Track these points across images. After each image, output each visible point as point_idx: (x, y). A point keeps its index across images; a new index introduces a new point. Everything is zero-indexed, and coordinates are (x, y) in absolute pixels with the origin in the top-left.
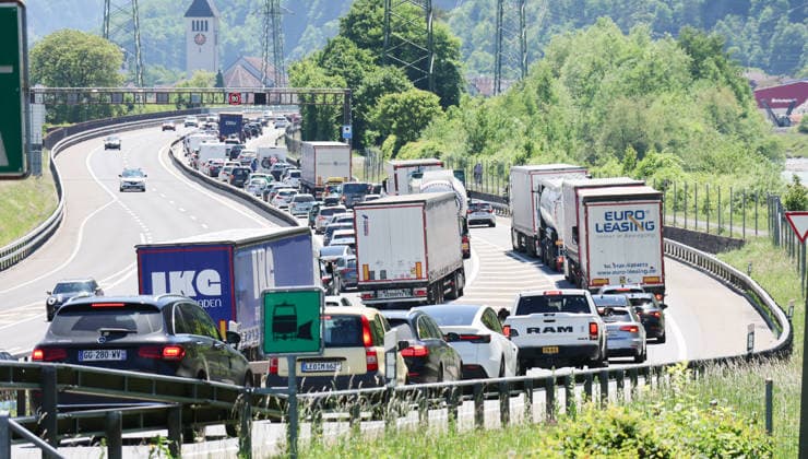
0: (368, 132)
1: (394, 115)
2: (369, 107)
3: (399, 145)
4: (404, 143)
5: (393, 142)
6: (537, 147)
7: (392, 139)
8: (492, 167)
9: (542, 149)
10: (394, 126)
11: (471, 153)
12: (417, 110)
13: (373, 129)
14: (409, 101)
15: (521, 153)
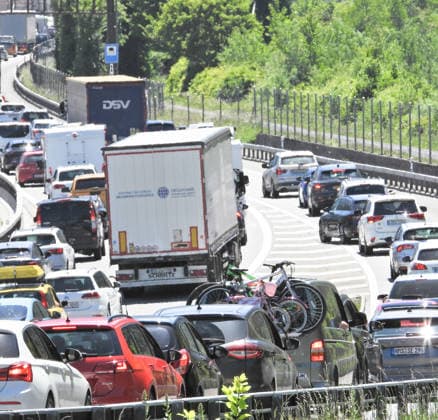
0: (153, 54)
1: (182, 30)
2: (149, 17)
3: (192, 72)
4: (201, 69)
5: (185, 68)
6: (385, 73)
7: (183, 63)
8: (323, 104)
9: (395, 76)
10: (184, 45)
11: (294, 83)
12: (218, 19)
13: (157, 49)
14: (205, 7)
15: (364, 82)
